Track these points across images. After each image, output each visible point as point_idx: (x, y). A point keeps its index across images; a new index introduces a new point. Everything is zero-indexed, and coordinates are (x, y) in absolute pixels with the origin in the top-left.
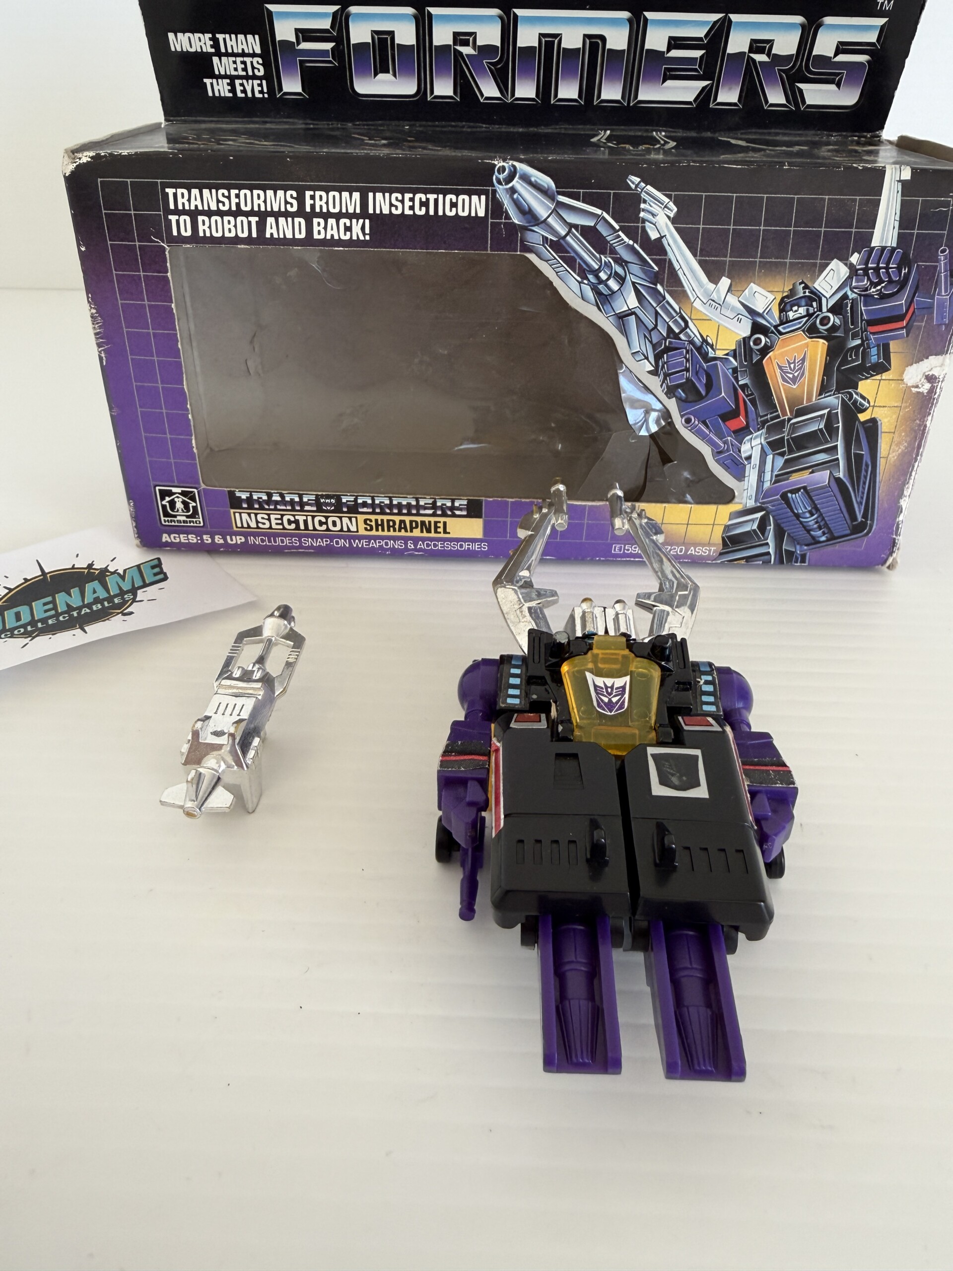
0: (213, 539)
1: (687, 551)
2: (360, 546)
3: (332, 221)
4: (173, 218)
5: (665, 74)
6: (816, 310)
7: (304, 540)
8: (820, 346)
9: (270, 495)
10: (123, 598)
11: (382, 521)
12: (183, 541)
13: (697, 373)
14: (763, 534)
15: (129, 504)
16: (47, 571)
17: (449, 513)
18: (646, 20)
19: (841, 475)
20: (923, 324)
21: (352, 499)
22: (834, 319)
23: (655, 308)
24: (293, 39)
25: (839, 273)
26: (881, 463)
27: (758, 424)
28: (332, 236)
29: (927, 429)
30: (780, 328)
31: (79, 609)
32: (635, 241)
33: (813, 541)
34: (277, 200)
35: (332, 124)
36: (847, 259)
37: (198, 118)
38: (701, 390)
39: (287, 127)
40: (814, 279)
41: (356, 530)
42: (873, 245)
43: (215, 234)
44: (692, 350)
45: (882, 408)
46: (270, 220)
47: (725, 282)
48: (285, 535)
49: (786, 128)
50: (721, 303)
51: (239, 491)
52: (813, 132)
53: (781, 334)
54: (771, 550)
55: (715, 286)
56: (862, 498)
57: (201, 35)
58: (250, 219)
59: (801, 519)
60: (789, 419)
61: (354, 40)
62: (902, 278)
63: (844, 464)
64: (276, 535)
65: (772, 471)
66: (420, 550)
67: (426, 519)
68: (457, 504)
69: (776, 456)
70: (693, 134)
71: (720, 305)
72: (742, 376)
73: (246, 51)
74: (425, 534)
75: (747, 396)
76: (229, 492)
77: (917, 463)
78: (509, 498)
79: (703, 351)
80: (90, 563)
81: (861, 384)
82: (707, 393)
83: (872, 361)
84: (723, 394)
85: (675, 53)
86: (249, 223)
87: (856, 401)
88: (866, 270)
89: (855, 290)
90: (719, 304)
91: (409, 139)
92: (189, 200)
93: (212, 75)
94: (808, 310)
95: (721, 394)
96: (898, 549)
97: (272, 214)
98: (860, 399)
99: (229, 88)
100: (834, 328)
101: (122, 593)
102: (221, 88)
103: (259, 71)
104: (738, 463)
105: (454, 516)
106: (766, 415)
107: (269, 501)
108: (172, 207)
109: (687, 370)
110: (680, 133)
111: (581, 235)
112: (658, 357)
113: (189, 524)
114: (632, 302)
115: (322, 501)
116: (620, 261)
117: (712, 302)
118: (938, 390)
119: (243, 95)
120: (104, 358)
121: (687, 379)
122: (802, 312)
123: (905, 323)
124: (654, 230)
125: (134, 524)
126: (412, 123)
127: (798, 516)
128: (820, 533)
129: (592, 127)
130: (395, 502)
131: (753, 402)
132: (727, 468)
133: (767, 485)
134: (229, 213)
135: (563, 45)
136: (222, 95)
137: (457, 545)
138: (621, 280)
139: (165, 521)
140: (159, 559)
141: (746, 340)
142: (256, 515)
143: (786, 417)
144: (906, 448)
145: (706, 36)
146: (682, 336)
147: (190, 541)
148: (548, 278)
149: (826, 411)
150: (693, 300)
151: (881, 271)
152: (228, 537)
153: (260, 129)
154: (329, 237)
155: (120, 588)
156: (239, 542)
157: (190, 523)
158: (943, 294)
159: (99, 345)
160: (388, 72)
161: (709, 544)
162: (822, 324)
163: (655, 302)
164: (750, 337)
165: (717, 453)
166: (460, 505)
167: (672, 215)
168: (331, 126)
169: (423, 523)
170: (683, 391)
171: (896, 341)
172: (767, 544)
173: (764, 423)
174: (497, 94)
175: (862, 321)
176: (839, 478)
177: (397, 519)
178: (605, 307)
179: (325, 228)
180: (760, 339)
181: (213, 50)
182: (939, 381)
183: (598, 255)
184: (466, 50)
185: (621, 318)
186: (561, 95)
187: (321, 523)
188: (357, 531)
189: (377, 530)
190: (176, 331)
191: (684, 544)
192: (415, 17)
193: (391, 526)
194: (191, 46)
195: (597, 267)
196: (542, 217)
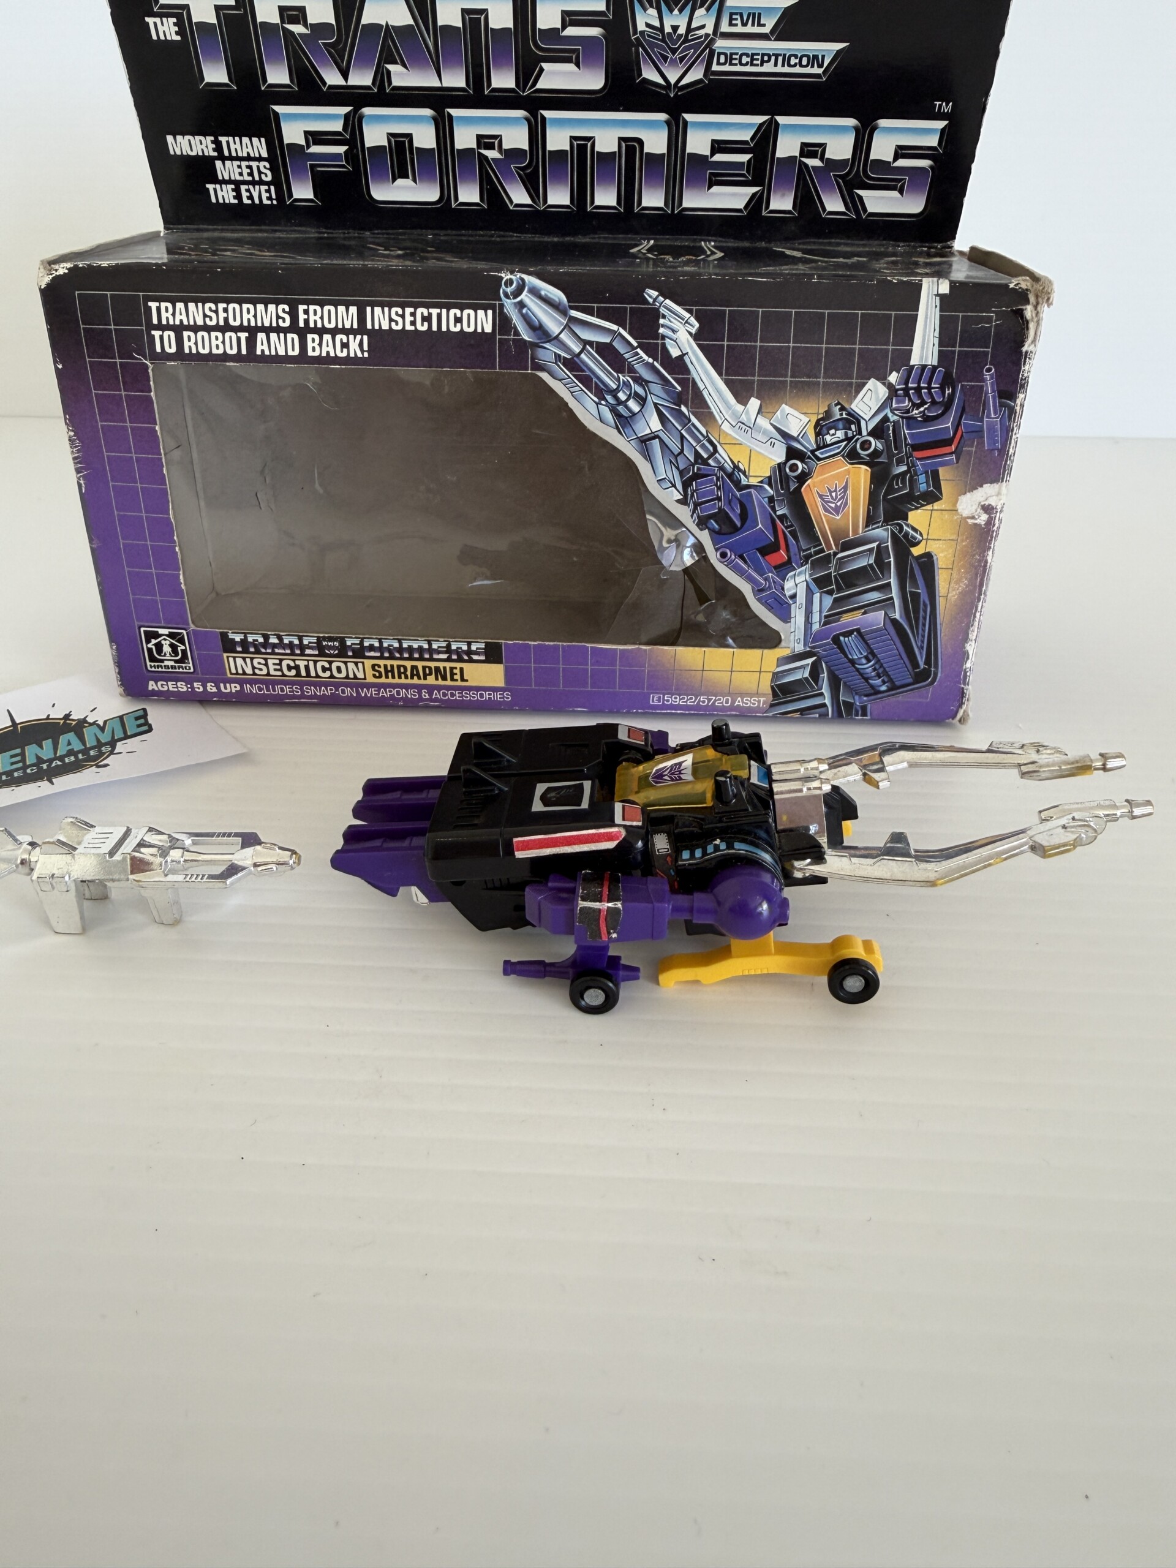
0: (205, 687)
1: (733, 702)
2: (369, 695)
3: (327, 337)
4: (157, 334)
5: (710, 179)
6: (855, 433)
7: (306, 688)
8: (862, 474)
9: (266, 637)
10: (100, 751)
11: (392, 666)
12: (171, 689)
13: (730, 502)
14: (816, 682)
15: (112, 648)
16: (18, 722)
17: (466, 657)
18: (685, 123)
19: (897, 615)
20: (974, 449)
21: (357, 641)
22: (875, 444)
23: (680, 432)
24: (303, 142)
25: (877, 393)
26: (941, 603)
27: (801, 559)
28: (328, 353)
29: (988, 564)
30: (817, 453)
31: (50, 761)
32: (655, 359)
33: (873, 691)
34: (269, 314)
35: (348, 233)
36: (885, 378)
37: (201, 226)
38: (735, 520)
39: (298, 236)
40: (851, 400)
41: (363, 677)
42: (912, 363)
43: (201, 351)
44: (722, 475)
45: (936, 542)
46: (261, 336)
47: (754, 403)
48: (286, 683)
49: (848, 238)
50: (752, 426)
51: (232, 633)
52: (876, 242)
53: (819, 459)
54: (827, 701)
55: (744, 407)
56: (923, 642)
57: (202, 138)
58: (239, 334)
59: (857, 666)
60: (835, 554)
61: (368, 144)
62: (946, 400)
63: (900, 603)
64: (275, 683)
65: (820, 612)
66: (436, 700)
67: (441, 665)
68: (474, 647)
69: (823, 594)
70: (746, 244)
71: (752, 428)
72: (779, 506)
73: (252, 155)
74: (440, 682)
75: (787, 528)
76: (221, 633)
77: (981, 603)
78: (531, 641)
79: (735, 478)
80: (67, 713)
81: (911, 514)
82: (743, 525)
83: (921, 490)
84: (760, 526)
85: (719, 157)
86: (239, 339)
87: (907, 534)
88: (906, 390)
89: (896, 412)
90: (750, 427)
91: (429, 249)
92: (174, 314)
93: (215, 180)
94: (846, 434)
95: (758, 525)
96: (968, 700)
97: (263, 329)
98: (911, 532)
99: (234, 194)
100: (876, 453)
101: (99, 745)
102: (225, 195)
103: (266, 176)
104: (782, 602)
105: (471, 661)
106: (810, 549)
107: (266, 644)
108: (155, 321)
109: (719, 499)
110: (732, 243)
111: (596, 352)
112: (686, 485)
113: (177, 670)
114: (655, 425)
115: (324, 643)
116: (639, 380)
117: (742, 425)
118: (997, 521)
119: (249, 202)
120: (83, 485)
121: (720, 509)
122: (840, 436)
123: (953, 448)
124: (675, 348)
125: (117, 671)
126: (436, 232)
127: (852, 662)
128: (878, 681)
129: (634, 236)
130: (405, 645)
131: (794, 534)
132: (770, 608)
133: (816, 627)
134: (216, 328)
135: (598, 148)
136: (227, 201)
137: (477, 695)
138: (642, 401)
139: (151, 667)
140: (145, 710)
141: (781, 466)
142: (252, 659)
143: (832, 551)
144: (967, 587)
145: (752, 139)
146: (711, 462)
147: (180, 689)
148: (563, 398)
149: (875, 545)
150: (720, 423)
151: (923, 391)
152: (222, 685)
153: (267, 237)
154: (324, 354)
155: (98, 740)
156: (234, 691)
157: (179, 669)
158: (993, 416)
159: (78, 471)
160: (407, 177)
161: (757, 694)
162: (863, 448)
163: (680, 425)
164: (785, 463)
165: (758, 591)
166: (477, 649)
167: (693, 331)
168: (347, 235)
169: (437, 669)
170: (716, 522)
171: (948, 467)
172: (822, 694)
173: (807, 557)
174: (529, 201)
175: (906, 445)
176: (895, 619)
177: (409, 664)
178: (625, 430)
179: (320, 344)
180: (796, 465)
181: (215, 154)
182: (997, 512)
183: (615, 374)
184: (492, 154)
185: (644, 442)
186: (597, 202)
187: (324, 669)
188: (365, 678)
189: (387, 677)
190: (161, 455)
191: (729, 694)
192: (434, 119)
193: (402, 673)
194: (192, 150)
195: (615, 387)
196: (554, 333)
